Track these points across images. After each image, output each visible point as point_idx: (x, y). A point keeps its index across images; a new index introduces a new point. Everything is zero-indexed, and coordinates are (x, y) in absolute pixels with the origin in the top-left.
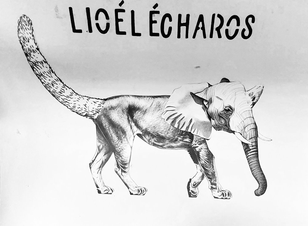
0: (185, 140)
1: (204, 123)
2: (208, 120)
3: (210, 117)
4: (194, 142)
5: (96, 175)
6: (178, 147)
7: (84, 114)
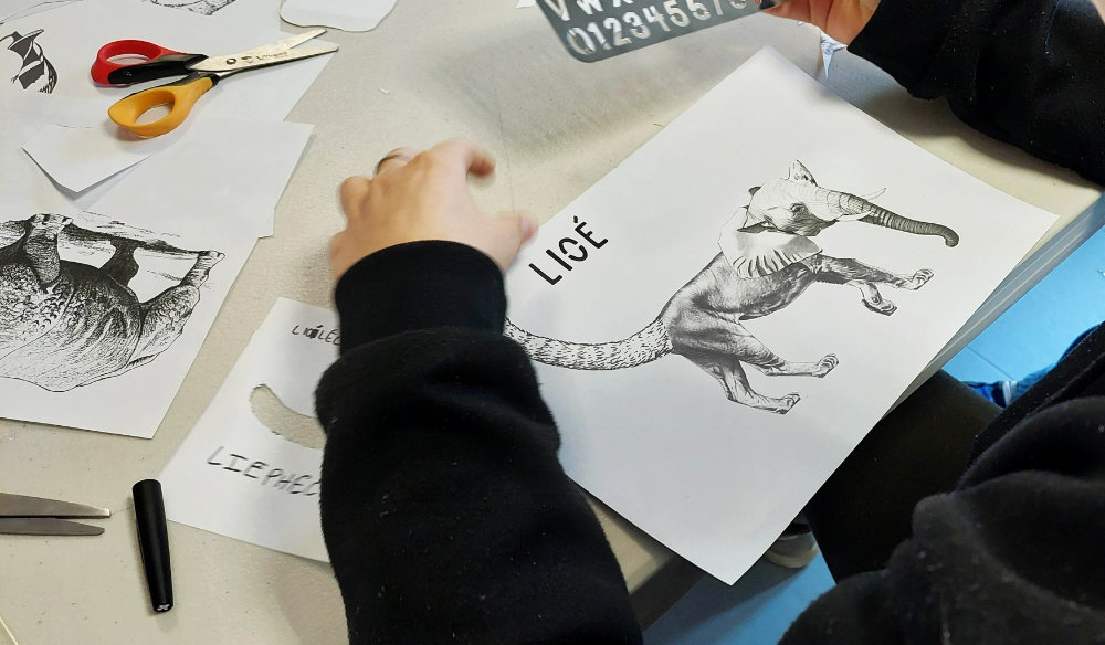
0: (799, 275)
1: (792, 242)
2: (793, 236)
3: (789, 231)
4: (811, 268)
5: (753, 401)
6: (801, 288)
7: (653, 356)
